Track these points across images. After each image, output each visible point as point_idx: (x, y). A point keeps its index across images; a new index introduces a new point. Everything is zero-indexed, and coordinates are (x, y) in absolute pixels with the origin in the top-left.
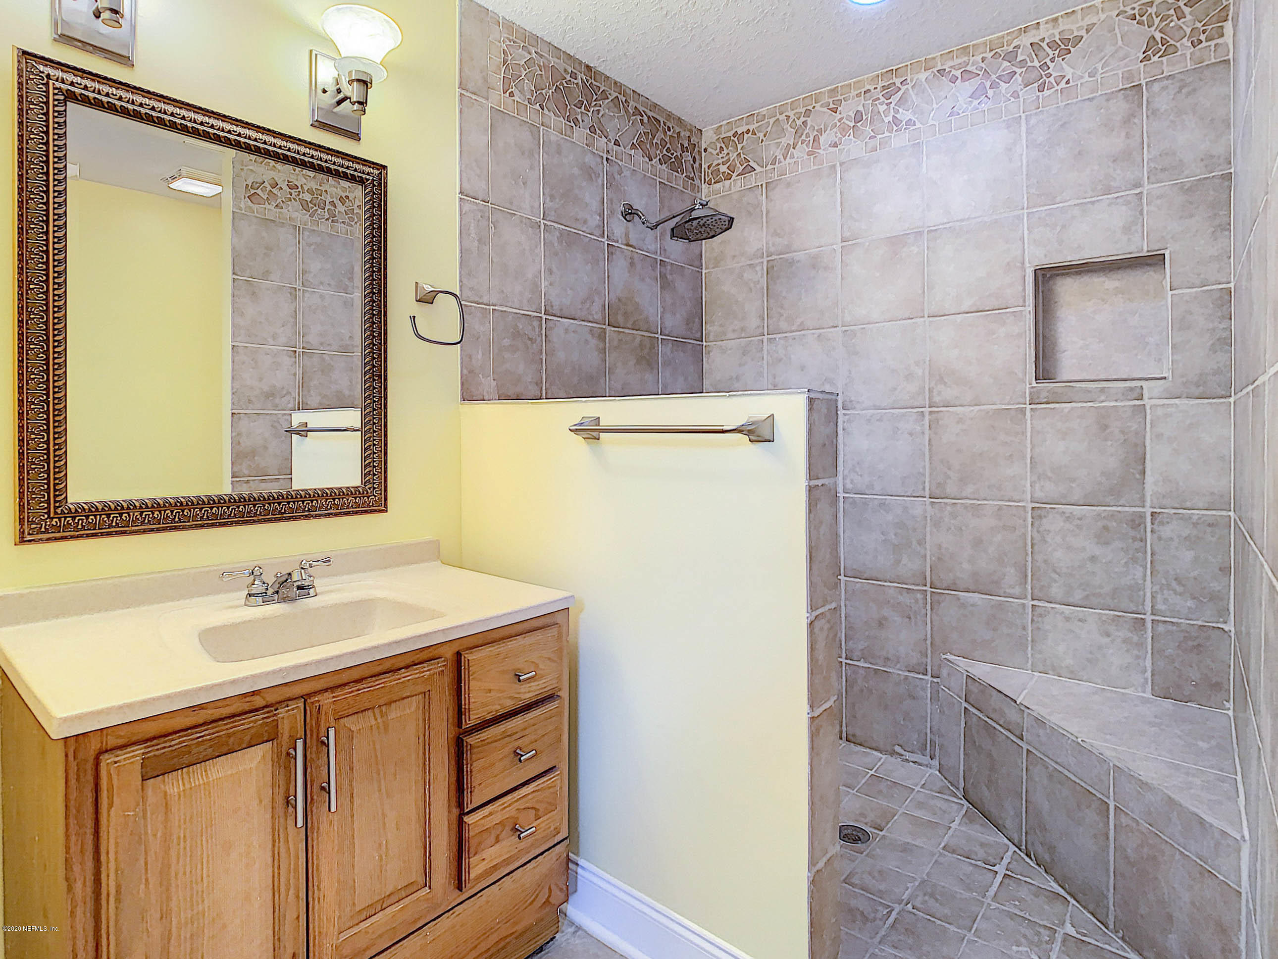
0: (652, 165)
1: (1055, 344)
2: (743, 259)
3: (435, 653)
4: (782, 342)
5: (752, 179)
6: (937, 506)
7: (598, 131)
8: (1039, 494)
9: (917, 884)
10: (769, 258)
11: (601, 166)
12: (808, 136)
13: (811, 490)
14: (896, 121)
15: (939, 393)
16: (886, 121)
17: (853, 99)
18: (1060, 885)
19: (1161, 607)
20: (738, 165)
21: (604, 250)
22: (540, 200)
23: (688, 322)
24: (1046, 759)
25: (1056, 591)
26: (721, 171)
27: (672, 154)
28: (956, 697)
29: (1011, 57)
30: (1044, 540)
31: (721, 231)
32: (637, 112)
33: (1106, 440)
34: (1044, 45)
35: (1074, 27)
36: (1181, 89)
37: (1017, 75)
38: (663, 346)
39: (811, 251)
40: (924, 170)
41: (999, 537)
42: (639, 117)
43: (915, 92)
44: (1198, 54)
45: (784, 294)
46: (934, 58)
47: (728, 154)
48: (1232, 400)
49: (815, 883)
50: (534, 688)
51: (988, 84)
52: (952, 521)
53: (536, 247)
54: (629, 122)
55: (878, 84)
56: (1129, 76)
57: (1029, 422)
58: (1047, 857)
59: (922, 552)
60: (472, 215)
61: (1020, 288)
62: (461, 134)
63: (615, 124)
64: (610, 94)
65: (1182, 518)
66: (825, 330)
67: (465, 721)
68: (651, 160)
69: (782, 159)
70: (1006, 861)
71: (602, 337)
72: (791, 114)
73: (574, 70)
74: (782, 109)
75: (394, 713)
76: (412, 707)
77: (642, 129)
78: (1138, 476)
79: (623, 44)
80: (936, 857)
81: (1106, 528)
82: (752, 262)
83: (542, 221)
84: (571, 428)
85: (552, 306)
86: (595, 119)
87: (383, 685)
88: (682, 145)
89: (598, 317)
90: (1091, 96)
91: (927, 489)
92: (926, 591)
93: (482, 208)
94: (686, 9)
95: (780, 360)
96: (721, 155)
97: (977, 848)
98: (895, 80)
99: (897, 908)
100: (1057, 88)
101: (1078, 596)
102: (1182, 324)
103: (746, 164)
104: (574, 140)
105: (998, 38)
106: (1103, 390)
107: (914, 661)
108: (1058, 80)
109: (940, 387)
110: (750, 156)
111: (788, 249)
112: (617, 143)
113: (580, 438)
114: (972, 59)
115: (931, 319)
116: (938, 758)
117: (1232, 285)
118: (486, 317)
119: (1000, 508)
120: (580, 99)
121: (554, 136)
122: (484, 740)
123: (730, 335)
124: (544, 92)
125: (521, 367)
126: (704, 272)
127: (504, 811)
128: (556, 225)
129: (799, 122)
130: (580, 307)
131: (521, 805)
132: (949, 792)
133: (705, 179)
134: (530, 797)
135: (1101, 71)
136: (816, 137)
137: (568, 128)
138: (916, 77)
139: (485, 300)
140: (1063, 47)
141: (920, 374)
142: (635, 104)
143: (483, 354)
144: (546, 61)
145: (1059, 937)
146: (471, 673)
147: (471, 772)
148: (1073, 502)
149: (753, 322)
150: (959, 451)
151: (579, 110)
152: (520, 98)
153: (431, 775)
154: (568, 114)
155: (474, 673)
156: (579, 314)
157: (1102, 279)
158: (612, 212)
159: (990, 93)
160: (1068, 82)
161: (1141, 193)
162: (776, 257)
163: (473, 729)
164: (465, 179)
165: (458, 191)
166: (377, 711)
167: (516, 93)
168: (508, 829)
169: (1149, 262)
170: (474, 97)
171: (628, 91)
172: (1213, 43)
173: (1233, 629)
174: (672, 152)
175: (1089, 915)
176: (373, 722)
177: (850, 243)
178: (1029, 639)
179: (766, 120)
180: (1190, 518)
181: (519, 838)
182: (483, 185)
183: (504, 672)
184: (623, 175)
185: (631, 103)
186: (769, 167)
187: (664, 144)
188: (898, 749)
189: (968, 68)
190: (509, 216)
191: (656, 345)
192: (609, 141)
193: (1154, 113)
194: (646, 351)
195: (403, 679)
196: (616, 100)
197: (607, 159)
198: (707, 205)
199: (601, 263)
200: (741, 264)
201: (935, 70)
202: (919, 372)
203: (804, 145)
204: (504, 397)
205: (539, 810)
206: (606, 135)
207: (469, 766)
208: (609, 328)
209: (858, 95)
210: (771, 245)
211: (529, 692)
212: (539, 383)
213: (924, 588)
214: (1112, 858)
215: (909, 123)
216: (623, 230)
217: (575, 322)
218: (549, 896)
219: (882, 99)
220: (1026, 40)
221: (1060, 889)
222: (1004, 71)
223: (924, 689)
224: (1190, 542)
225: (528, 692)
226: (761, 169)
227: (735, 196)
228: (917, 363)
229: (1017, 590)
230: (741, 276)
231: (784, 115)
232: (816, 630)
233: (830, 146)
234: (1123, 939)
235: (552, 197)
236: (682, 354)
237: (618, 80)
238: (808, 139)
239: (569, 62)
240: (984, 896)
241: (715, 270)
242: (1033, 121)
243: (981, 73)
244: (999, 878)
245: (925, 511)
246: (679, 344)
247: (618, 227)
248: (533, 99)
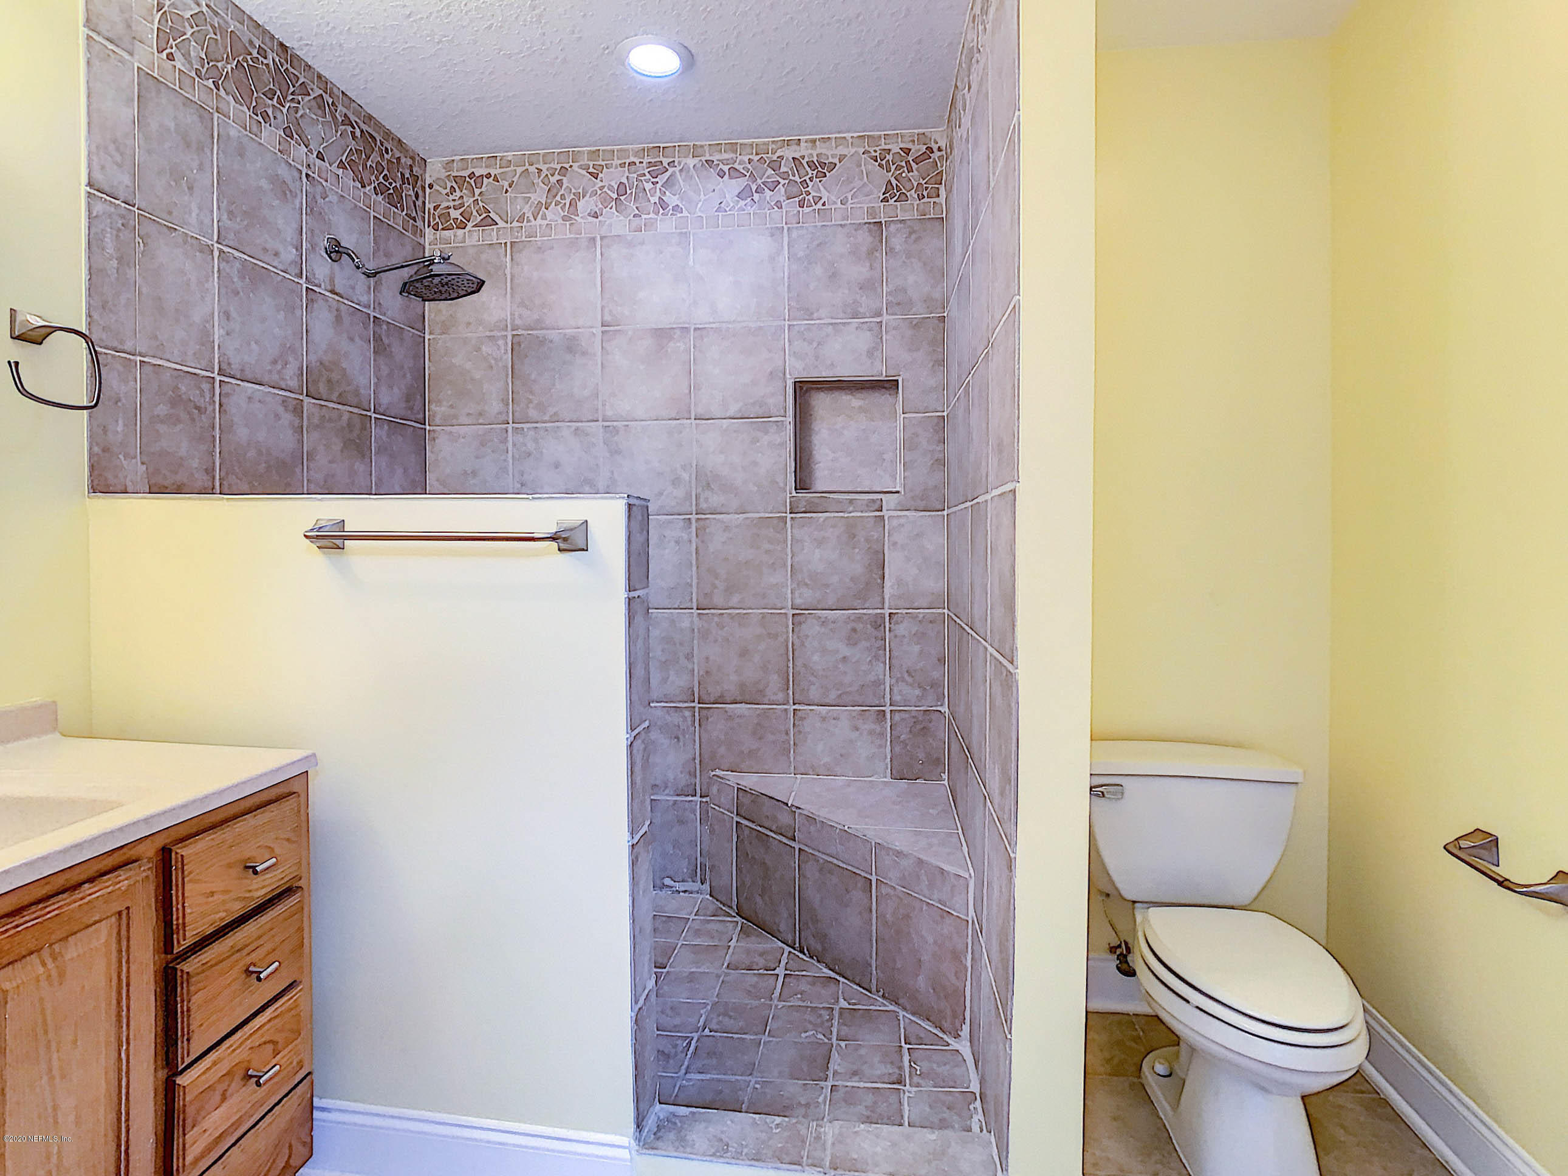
0: (364, 193)
1: (810, 455)
2: (481, 328)
3: (132, 853)
4: (532, 433)
5: (493, 235)
6: (704, 617)
7: (295, 136)
8: (798, 601)
9: (709, 1007)
10: (515, 333)
11: (298, 183)
12: (563, 197)
13: (630, 600)
14: (662, 204)
15: (706, 500)
16: (652, 202)
17: (616, 168)
18: (830, 969)
19: (897, 698)
20: (475, 213)
21: (302, 295)
22: (212, 215)
23: (408, 398)
24: (816, 853)
25: (814, 693)
26: (452, 216)
27: (391, 184)
28: (726, 812)
29: (775, 165)
30: (803, 644)
31: (465, 293)
32: (347, 122)
33: (854, 548)
34: (804, 162)
35: (829, 153)
36: (911, 233)
37: (780, 185)
38: (378, 427)
39: (567, 331)
40: (691, 263)
41: (762, 647)
42: (350, 129)
43: (683, 177)
44: (922, 207)
45: (533, 377)
46: (702, 146)
47: (462, 197)
48: (945, 513)
49: (637, 1021)
50: (269, 881)
51: (754, 188)
52: (720, 632)
53: (207, 281)
54: (337, 132)
55: (644, 158)
56: (872, 212)
57: (789, 530)
58: (819, 947)
59: (690, 666)
60: (109, 221)
61: (782, 398)
62: (89, 96)
63: (317, 130)
64: (312, 90)
65: (914, 617)
66: (584, 424)
67: (178, 942)
68: (363, 186)
69: (532, 218)
70: (783, 963)
71: (298, 410)
72: (544, 168)
73: (262, 45)
74: (533, 159)
75: (72, 951)
76: (102, 935)
77: (353, 145)
78: (879, 581)
79: (341, 33)
80: (721, 979)
81: (854, 630)
82: (492, 334)
83: (216, 245)
84: (307, 534)
85: (229, 364)
86: (292, 118)
87: (56, 912)
88: (402, 175)
89: (293, 383)
90: (843, 223)
91: (694, 600)
92: (694, 707)
93: (123, 212)
94: (437, 17)
95: (529, 454)
96: (451, 197)
97: (757, 959)
98: (662, 159)
99: (696, 1036)
100: (814, 207)
101: (832, 696)
102: (910, 445)
103: (484, 215)
104: (262, 142)
105: (764, 144)
106: (851, 501)
107: (683, 783)
108: (817, 199)
109: (708, 493)
110: (491, 206)
111: (539, 325)
112: (320, 156)
113: (314, 546)
114: (739, 157)
115: (698, 421)
116: (708, 883)
117: (945, 414)
118: (130, 371)
119: (764, 616)
120: (272, 86)
121: (234, 131)
122: (206, 963)
123: (464, 419)
124: (219, 65)
125: (185, 445)
126: (427, 337)
127: (233, 1055)
128: (236, 254)
129: (553, 180)
130: (269, 368)
131: (256, 1040)
132: (723, 913)
133: (429, 222)
134: (266, 1027)
135: (850, 201)
136: (573, 201)
137: (254, 123)
138: (684, 161)
139: (128, 346)
140: (820, 169)
141: (687, 478)
142: (345, 110)
143: (125, 425)
144: (221, 21)
145: (836, 1014)
146: (186, 873)
147: (188, 1010)
148: (827, 607)
149: (494, 407)
150: (726, 559)
151: (270, 102)
152: (184, 65)
153: (132, 1028)
154: (254, 104)
155: (190, 873)
156: (266, 379)
157: (849, 397)
158: (313, 247)
159: (756, 197)
160: (824, 204)
161: (881, 322)
162: (523, 332)
163: (187, 952)
164: (96, 166)
165: (84, 180)
166: (46, 953)
167: (178, 55)
168: (238, 1078)
169: (886, 385)
170: (111, 46)
171: (335, 90)
172: (932, 200)
173: (947, 711)
174: (391, 180)
175: (855, 987)
176: (41, 970)
177: (612, 328)
178: (792, 743)
179: (512, 168)
180: (917, 617)
181: (258, 1084)
182: (126, 180)
183: (230, 866)
184: (327, 199)
185: (340, 108)
186: (515, 224)
187: (381, 169)
188: (668, 881)
189: (736, 166)
190: (165, 230)
191: (368, 425)
192: (311, 151)
193: (890, 251)
194: (356, 432)
195: (89, 898)
196: (319, 100)
197: (307, 175)
198: (449, 259)
199: (298, 313)
200: (478, 335)
201: (703, 159)
202: (685, 476)
203: (559, 207)
204: (157, 489)
205: (277, 1042)
206: (306, 143)
207: (185, 1003)
208: (307, 400)
209: (622, 165)
210: (516, 316)
211: (263, 887)
212: (210, 471)
213: (692, 705)
214: (874, 928)
215: (676, 208)
216: (327, 271)
217: (262, 388)
218: (290, 1157)
219: (648, 176)
220: (789, 153)
221: (831, 972)
222: (768, 177)
223: (694, 812)
224: (919, 637)
225: (260, 888)
226: (505, 225)
227: (471, 251)
228: (684, 468)
229: (780, 696)
230: (478, 349)
231: (535, 166)
232: (635, 751)
233: (589, 215)
234: (883, 996)
235: (231, 214)
236: (400, 439)
237: (322, 73)
238: (563, 202)
239: (256, 32)
240: (771, 999)
241: (443, 336)
242: (794, 234)
243: (748, 175)
244: (781, 979)
245: (692, 622)
246: (396, 425)
247: (322, 268)
248: (204, 71)
